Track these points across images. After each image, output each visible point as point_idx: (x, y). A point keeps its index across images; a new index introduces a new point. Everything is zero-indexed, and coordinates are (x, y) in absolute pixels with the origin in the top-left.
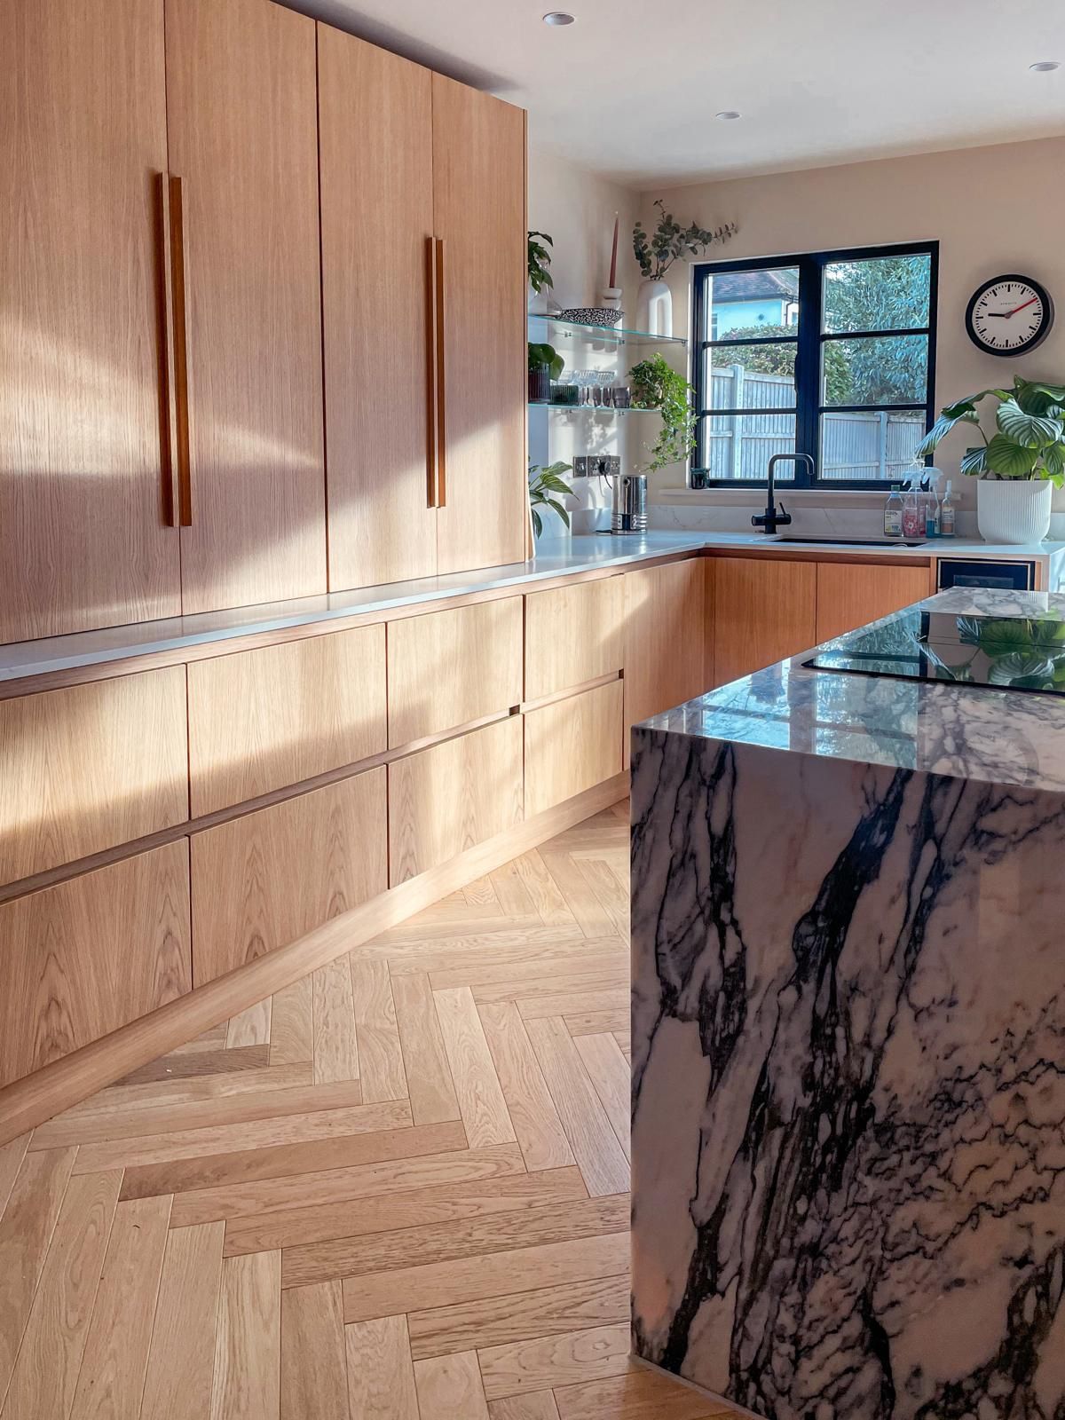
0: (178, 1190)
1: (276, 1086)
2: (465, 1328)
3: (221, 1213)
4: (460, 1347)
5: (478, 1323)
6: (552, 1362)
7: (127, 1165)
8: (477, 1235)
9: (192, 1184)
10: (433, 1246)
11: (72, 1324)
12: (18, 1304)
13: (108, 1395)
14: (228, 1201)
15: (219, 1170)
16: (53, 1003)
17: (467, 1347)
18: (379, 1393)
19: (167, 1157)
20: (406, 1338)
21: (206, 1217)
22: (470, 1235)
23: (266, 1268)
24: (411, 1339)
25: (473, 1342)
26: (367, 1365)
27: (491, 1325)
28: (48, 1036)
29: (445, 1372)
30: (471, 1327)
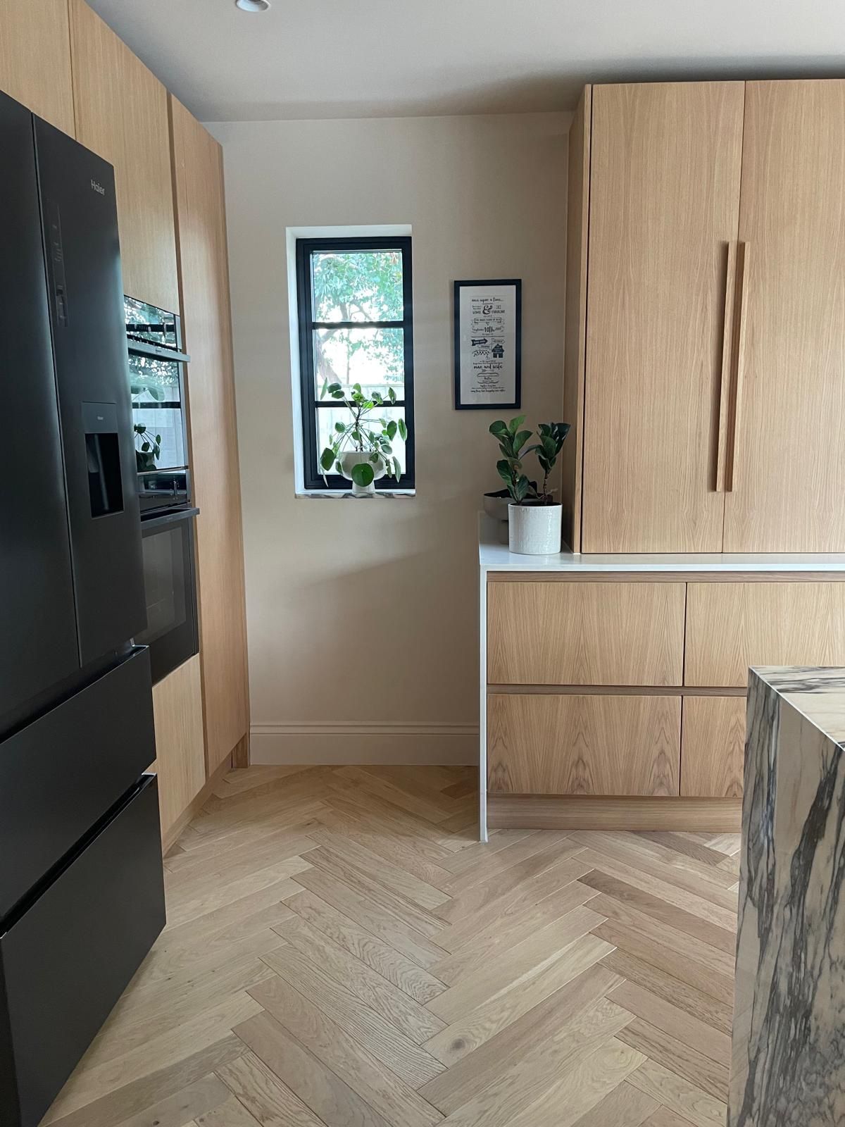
0: (605, 892)
1: (707, 878)
2: (657, 1045)
3: (610, 914)
4: (642, 1050)
5: (666, 1050)
6: (679, 1095)
7: (597, 868)
8: (720, 1015)
9: (613, 894)
10: (690, 1001)
11: (507, 913)
12: (500, 892)
13: (489, 946)
14: (618, 911)
15: (632, 896)
16: (580, 761)
17: (646, 1053)
18: (583, 1034)
19: (618, 876)
20: (625, 1025)
21: (602, 911)
22: (717, 1012)
23: (603, 949)
24: (626, 1028)
25: (652, 1054)
26: (592, 1020)
27: (671, 1056)
28: (576, 778)
29: (622, 1052)
30: (661, 1048)
